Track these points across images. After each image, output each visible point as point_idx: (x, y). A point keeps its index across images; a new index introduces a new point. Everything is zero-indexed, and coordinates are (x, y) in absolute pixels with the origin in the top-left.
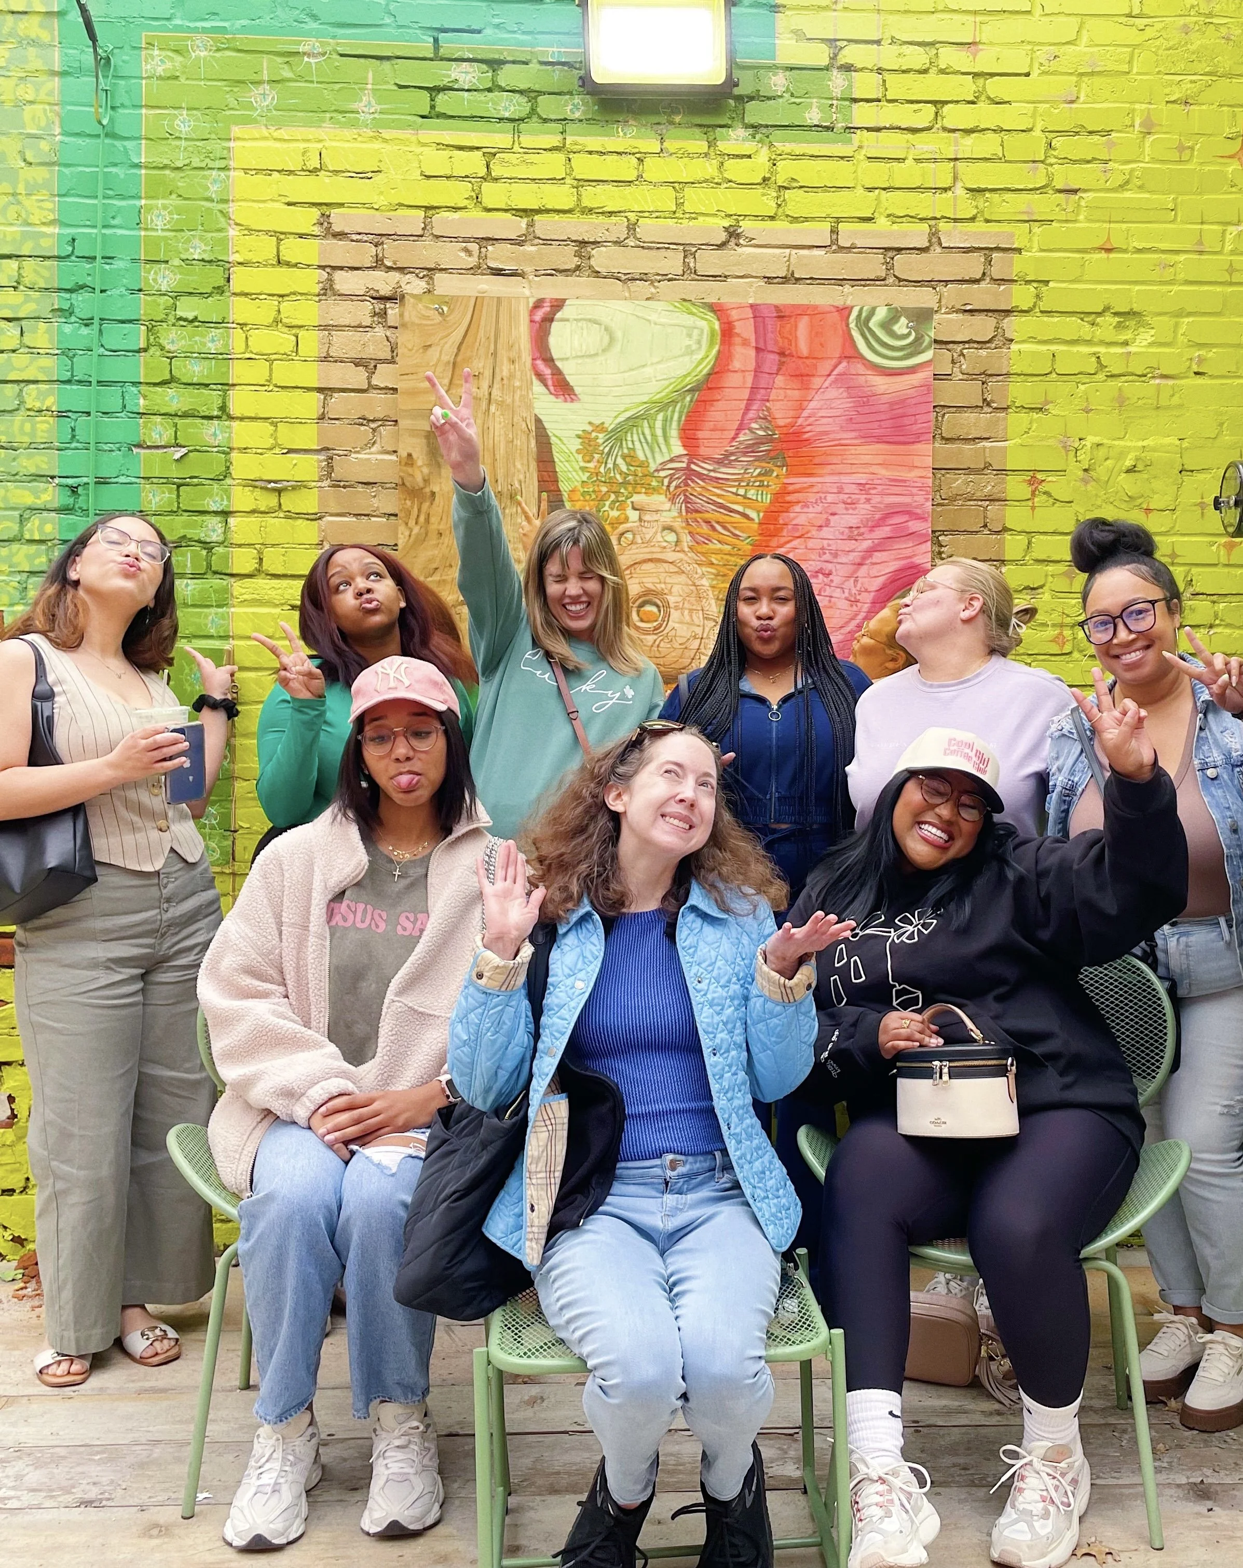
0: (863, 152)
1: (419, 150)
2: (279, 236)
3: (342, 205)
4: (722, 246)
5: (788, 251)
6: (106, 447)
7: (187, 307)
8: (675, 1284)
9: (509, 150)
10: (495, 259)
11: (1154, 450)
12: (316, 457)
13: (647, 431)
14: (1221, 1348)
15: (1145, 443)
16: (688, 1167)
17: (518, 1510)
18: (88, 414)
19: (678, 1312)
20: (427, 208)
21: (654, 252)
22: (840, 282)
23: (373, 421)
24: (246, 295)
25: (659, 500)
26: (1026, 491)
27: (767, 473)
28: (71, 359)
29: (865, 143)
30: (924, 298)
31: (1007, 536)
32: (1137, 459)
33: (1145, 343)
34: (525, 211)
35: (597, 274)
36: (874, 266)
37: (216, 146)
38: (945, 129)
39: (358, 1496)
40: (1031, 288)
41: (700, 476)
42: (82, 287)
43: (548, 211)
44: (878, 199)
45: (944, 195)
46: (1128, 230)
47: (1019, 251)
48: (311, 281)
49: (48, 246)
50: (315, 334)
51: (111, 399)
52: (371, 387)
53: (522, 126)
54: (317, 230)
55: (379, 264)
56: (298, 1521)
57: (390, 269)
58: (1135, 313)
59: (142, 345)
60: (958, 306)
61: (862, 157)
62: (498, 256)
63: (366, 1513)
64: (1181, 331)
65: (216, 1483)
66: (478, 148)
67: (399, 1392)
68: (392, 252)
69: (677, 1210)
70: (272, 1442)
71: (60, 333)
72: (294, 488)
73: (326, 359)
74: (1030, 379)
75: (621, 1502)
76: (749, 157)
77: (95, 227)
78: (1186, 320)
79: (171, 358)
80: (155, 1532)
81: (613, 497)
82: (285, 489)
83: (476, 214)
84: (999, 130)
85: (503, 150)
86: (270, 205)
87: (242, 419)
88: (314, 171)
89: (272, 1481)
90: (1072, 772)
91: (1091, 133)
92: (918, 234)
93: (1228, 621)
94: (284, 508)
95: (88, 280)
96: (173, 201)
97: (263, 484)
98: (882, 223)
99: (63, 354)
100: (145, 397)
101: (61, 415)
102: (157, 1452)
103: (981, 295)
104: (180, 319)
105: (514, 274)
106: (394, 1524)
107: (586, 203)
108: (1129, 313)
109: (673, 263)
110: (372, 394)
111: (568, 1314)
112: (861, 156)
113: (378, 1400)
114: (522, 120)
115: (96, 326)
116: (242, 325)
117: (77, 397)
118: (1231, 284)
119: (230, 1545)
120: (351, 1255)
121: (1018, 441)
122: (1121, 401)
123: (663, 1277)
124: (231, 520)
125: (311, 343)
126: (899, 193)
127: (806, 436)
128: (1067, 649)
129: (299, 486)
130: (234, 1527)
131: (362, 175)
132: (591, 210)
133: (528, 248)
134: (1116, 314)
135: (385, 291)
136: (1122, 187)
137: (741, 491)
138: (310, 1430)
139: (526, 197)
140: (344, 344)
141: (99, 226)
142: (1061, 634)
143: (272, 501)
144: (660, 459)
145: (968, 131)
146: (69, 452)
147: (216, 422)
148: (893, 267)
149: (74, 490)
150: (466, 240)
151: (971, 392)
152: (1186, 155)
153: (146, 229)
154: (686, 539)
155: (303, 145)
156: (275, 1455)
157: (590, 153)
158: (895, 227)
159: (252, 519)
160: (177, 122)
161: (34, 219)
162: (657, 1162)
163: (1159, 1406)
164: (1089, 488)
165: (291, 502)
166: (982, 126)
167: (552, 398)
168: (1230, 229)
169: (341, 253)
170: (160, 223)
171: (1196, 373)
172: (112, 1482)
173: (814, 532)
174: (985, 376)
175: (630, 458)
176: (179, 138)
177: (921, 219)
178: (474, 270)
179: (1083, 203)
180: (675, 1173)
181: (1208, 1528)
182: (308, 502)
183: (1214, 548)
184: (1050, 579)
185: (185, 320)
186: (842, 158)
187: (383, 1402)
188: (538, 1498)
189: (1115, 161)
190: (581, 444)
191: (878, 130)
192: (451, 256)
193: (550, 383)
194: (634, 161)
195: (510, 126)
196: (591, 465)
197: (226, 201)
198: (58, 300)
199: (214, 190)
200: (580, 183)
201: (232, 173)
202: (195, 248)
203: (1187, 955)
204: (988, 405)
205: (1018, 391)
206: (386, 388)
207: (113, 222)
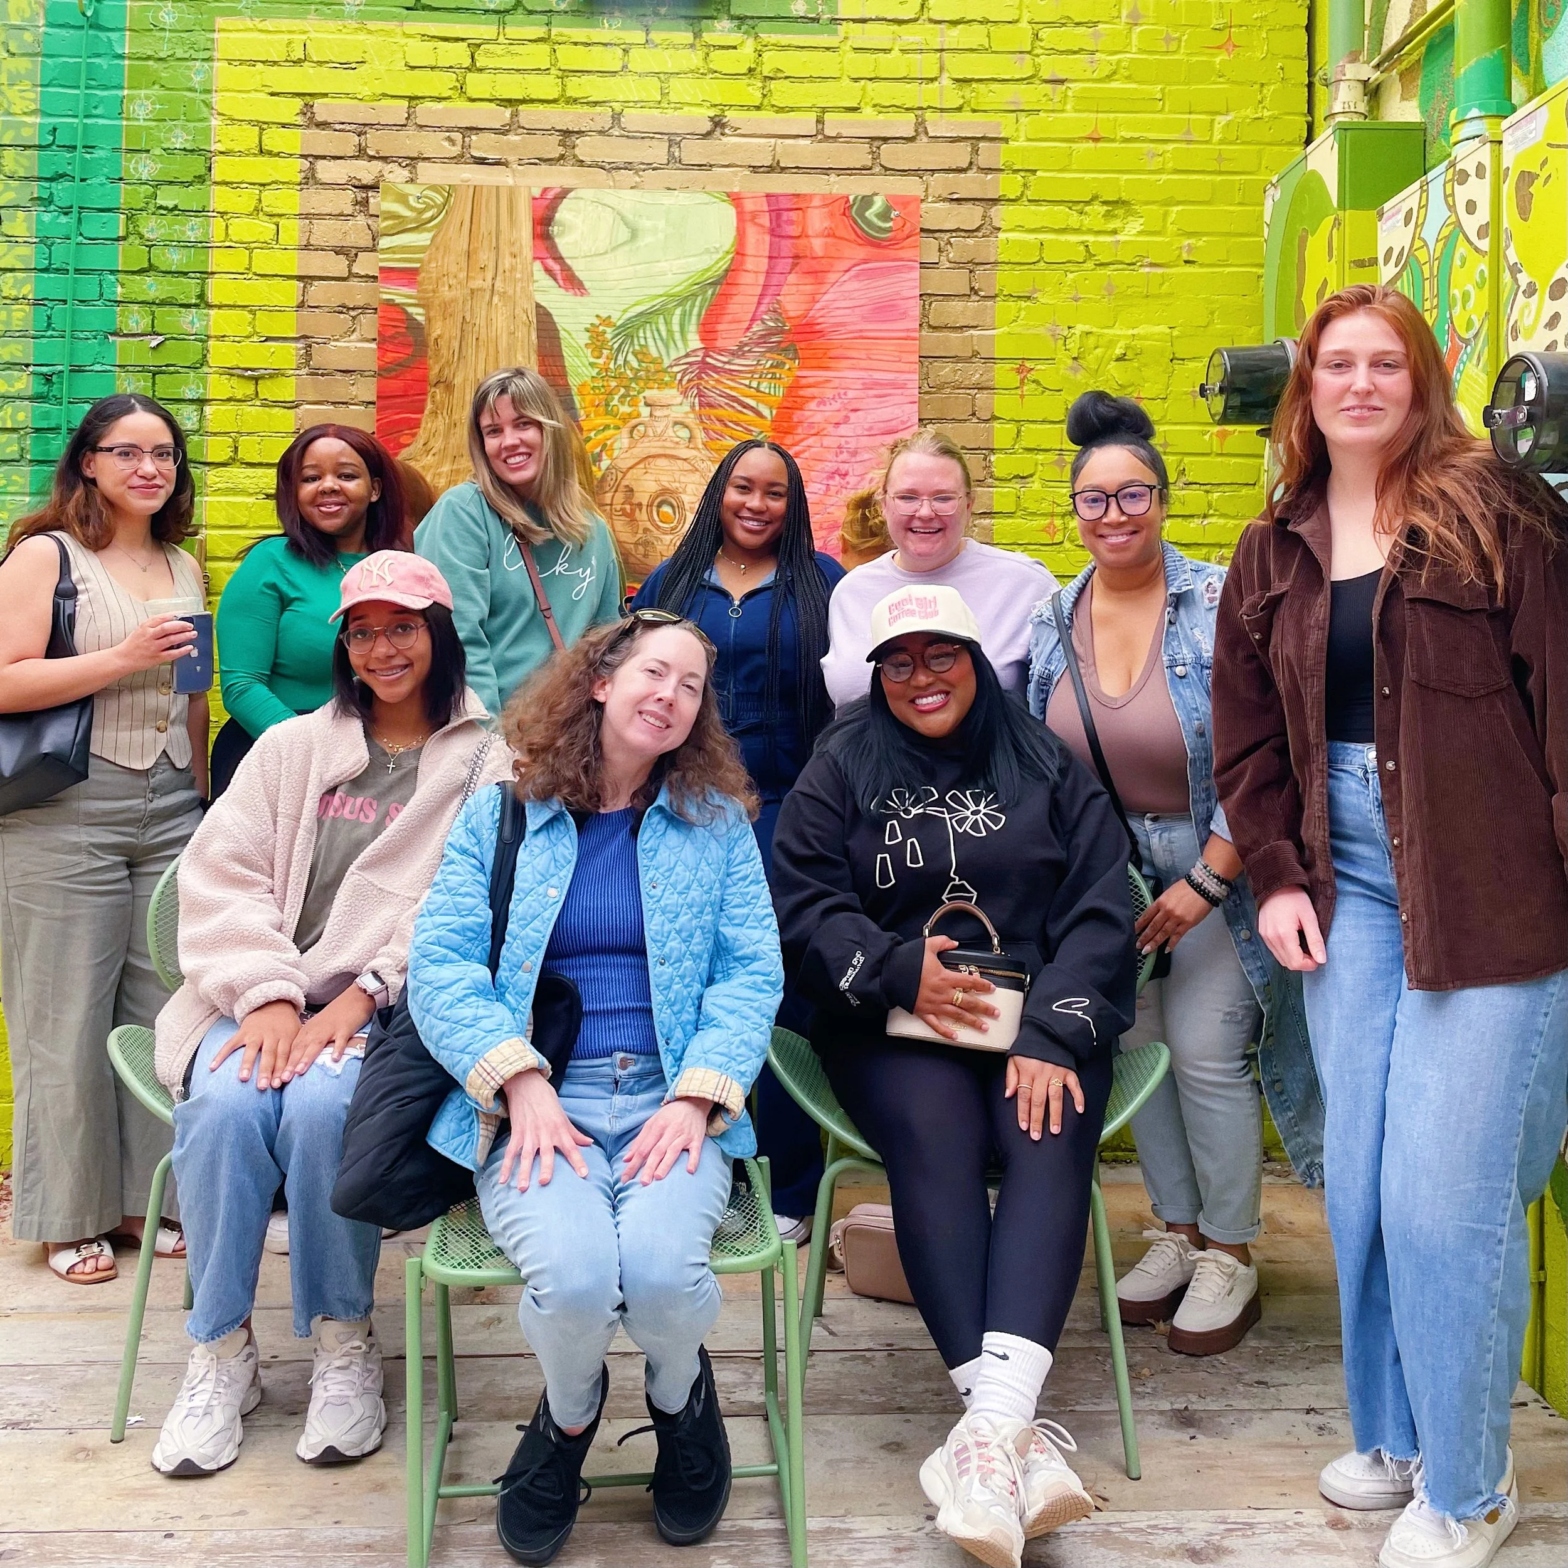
0: (849, 43)
1: (404, 41)
2: (262, 126)
3: (325, 95)
4: (707, 135)
5: (773, 140)
6: (81, 335)
7: (167, 197)
8: (620, 1191)
9: (494, 41)
10: (479, 149)
11: (1144, 338)
12: (293, 345)
13: (662, 328)
14: (1211, 1266)
15: (1135, 332)
16: (639, 1066)
17: (465, 1435)
18: (65, 302)
19: (618, 1218)
20: (411, 98)
21: (639, 142)
22: (826, 171)
23: (353, 309)
24: (226, 183)
25: (672, 394)
26: (1014, 379)
27: (779, 365)
28: (49, 247)
29: (851, 35)
30: (911, 187)
31: (996, 425)
32: (1127, 348)
33: (1134, 232)
34: (509, 101)
35: (581, 163)
36: (860, 155)
37: (200, 38)
38: (931, 21)
39: (295, 1421)
40: (1018, 177)
41: (715, 369)
42: (62, 176)
43: (532, 101)
44: (863, 89)
45: (930, 86)
46: (1115, 120)
47: (1006, 140)
48: (293, 169)
49: (29, 135)
50: (296, 223)
51: (89, 287)
52: (351, 275)
53: (508, 18)
54: (299, 120)
55: (361, 153)
56: (231, 1445)
57: (373, 158)
58: (1124, 202)
59: (121, 233)
60: (945, 195)
61: (848, 48)
62: (481, 145)
63: (303, 1439)
64: (1170, 220)
65: (149, 1405)
66: (463, 40)
67: (339, 1307)
68: (374, 142)
69: (627, 1111)
70: (206, 1362)
71: (40, 222)
72: (271, 376)
73: (307, 247)
74: (1018, 267)
75: (563, 1426)
76: (735, 48)
77: (76, 116)
78: (1175, 209)
79: (150, 247)
80: (81, 1456)
81: (623, 391)
82: (262, 377)
83: (461, 104)
84: (985, 22)
85: (488, 41)
86: (253, 95)
87: (220, 307)
88: (298, 62)
89: (204, 1404)
90: (1049, 661)
91: (1078, 24)
92: (904, 125)
93: (1223, 511)
94: (261, 396)
95: (68, 169)
96: (156, 91)
97: (239, 372)
98: (868, 112)
99: (41, 242)
100: (123, 285)
101: (37, 303)
102: (91, 1373)
103: (969, 184)
104: (161, 207)
105: (498, 163)
106: (330, 1451)
107: (570, 93)
108: (1116, 202)
109: (658, 152)
110: (354, 283)
111: (506, 1219)
112: (846, 47)
113: (319, 1317)
114: (507, 11)
115: (75, 215)
116: (223, 214)
117: (55, 286)
118: (1220, 173)
119: (158, 1470)
120: (293, 1161)
121: (1006, 329)
122: (1110, 289)
123: (608, 1184)
124: (208, 409)
125: (292, 232)
126: (883, 83)
127: (818, 327)
128: (1058, 538)
129: (276, 374)
130: (163, 1452)
131: (347, 66)
132: (575, 100)
133: (512, 137)
134: (1105, 203)
135: (367, 179)
136: (1109, 77)
137: (754, 384)
138: (248, 1349)
139: (511, 88)
140: (326, 232)
141: (81, 115)
142: (1052, 523)
143: (249, 389)
144: (674, 355)
145: (954, 23)
146: (44, 340)
147: (194, 310)
148: (879, 157)
149: (48, 379)
150: (449, 130)
151: (958, 281)
152: (1173, 46)
153: (128, 119)
154: (700, 435)
155: (287, 37)
156: (209, 1376)
157: (576, 44)
158: (881, 116)
159: (228, 407)
160: (162, 13)
161: (16, 109)
162: (607, 1060)
163: (1148, 1329)
164: (1079, 377)
165: (267, 390)
166: (969, 18)
167: (562, 291)
168: (1218, 118)
169: (323, 142)
170: (142, 114)
171: (1186, 262)
172: (42, 1403)
173: (830, 429)
174: (972, 265)
175: (642, 354)
176: (163, 29)
177: (907, 109)
178: (458, 159)
179: (1070, 93)
180: (625, 1072)
181: (1187, 1457)
182: (286, 390)
183: (1207, 437)
184: (1040, 468)
185: (166, 208)
186: (828, 49)
187: (325, 1319)
188: (486, 1424)
189: (1103, 52)
190: (591, 338)
191: (864, 21)
192: (435, 144)
193: (559, 277)
194: (619, 52)
195: (495, 17)
196: (601, 361)
197: (209, 91)
198: (35, 189)
199: (197, 80)
200: (565, 74)
201: (216, 64)
202: (177, 137)
203: (1172, 852)
204: (976, 293)
205: (1005, 280)
206: (367, 276)
207: (94, 112)
